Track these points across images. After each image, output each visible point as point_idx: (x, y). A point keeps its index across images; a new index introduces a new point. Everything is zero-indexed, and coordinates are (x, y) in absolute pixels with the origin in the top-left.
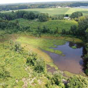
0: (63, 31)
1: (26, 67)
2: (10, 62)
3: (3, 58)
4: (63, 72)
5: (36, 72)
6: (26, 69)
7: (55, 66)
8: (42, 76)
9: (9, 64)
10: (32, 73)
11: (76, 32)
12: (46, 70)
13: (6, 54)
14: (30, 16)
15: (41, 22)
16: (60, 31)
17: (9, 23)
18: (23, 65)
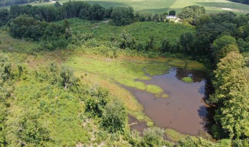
0: (163, 45)
1: (85, 121)
2: (51, 109)
3: (35, 100)
4: (163, 131)
5: (105, 130)
6: (84, 124)
7: (147, 119)
8: (119, 140)
9: (48, 114)
10: (98, 132)
11: (192, 48)
12: (126, 126)
13: (43, 92)
14: (94, 13)
15: (117, 25)
16: (158, 44)
17: (48, 27)
18: (79, 116)
